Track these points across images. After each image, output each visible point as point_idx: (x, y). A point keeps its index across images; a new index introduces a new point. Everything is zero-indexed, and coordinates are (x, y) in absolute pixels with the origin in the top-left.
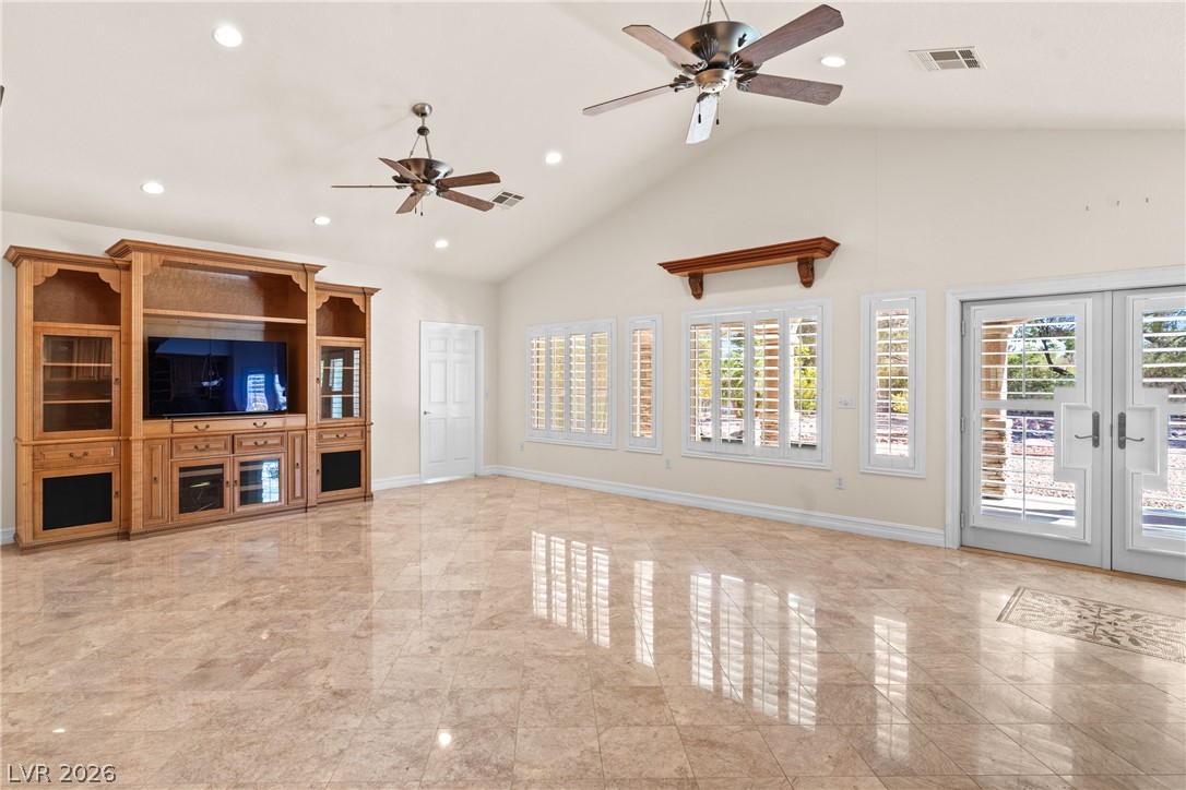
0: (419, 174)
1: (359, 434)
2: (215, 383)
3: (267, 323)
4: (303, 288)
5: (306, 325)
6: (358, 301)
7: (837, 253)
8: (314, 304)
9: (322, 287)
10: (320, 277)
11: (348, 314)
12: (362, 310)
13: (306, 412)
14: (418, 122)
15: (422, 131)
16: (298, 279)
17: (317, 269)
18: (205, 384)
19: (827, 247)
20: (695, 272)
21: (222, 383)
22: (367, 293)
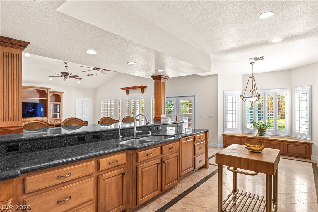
0: (66, 75)
1: (60, 121)
2: (32, 110)
3: (40, 99)
4: (47, 92)
5: (47, 100)
6: (60, 94)
7: (147, 88)
8: (49, 95)
9: (51, 92)
10: (50, 90)
11: (58, 97)
12: (61, 96)
13: (47, 117)
14: (65, 65)
15: (66, 67)
16: (46, 90)
17: (50, 89)
18: (29, 110)
19: (145, 87)
20: (127, 90)
21: (34, 110)
22: (62, 93)
